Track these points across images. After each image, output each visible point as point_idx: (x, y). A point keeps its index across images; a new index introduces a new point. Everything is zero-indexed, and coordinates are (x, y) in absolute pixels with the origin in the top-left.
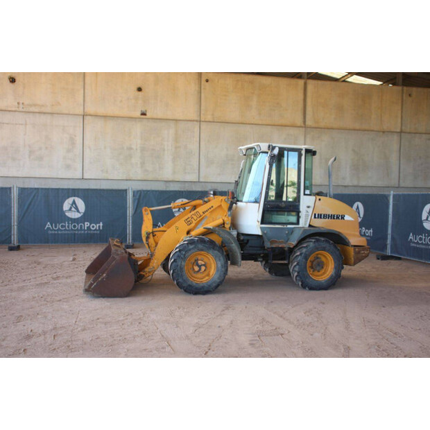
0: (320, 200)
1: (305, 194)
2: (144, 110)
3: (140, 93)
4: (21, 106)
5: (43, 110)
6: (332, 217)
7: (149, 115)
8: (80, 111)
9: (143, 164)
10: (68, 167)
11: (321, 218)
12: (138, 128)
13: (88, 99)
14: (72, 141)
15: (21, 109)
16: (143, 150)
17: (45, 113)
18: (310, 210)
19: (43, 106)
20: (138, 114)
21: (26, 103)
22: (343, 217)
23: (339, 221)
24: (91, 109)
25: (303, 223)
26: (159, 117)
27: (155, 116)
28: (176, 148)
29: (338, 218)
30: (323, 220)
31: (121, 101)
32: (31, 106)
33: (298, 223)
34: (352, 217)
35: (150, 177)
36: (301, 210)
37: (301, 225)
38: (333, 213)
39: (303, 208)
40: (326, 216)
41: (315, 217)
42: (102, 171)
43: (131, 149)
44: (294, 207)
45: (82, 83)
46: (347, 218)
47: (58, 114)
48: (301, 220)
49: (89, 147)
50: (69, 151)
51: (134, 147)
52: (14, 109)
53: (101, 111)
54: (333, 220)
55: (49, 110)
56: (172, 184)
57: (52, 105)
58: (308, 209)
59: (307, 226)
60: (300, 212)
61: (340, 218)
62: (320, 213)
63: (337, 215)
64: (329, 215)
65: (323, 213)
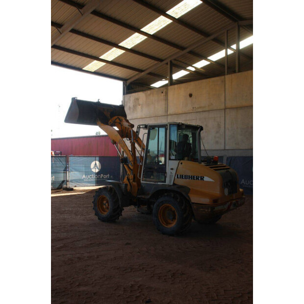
0: (181, 163)
1: (170, 159)
4: (194, 109)
5: (204, 109)
6: (192, 177)
8: (223, 107)
10: (217, 142)
11: (182, 178)
13: (227, 98)
14: (219, 126)
15: (194, 111)
17: (205, 111)
18: (174, 172)
19: (204, 107)
21: (196, 107)
22: (202, 179)
23: (200, 181)
24: (229, 104)
25: (169, 182)
29: (197, 178)
30: (184, 180)
31: (246, 96)
32: (198, 108)
33: (165, 182)
36: (167, 171)
37: (167, 183)
38: (193, 175)
39: (168, 170)
40: (186, 177)
41: (178, 177)
42: (236, 144)
44: (162, 169)
45: (223, 89)
46: (206, 179)
47: (211, 110)
48: (167, 179)
49: (228, 129)
50: (217, 132)
52: (191, 112)
53: (235, 105)
55: (207, 109)
57: (209, 106)
58: (171, 171)
59: (172, 184)
60: (166, 173)
61: (200, 179)
62: (181, 174)
63: (197, 177)
64: (189, 176)
65: (184, 174)
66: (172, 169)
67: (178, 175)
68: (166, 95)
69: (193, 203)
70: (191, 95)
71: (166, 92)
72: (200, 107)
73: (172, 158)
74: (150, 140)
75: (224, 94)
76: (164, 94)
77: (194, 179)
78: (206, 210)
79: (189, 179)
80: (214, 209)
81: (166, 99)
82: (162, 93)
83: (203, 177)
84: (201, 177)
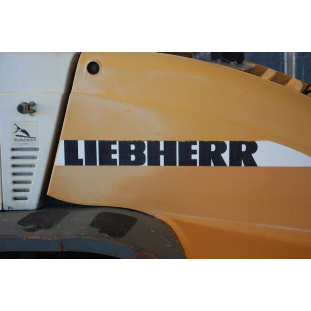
11: (106, 160)
18: (42, 125)
22: (244, 155)
23: (226, 174)
29: (210, 156)
30: (120, 170)
40: (134, 153)
41: (71, 158)
58: (24, 120)
59: (32, 201)
61: (226, 156)
62: (97, 138)
63: (205, 146)
65: (117, 134)
66: (26, 109)
67: (71, 147)
79: (154, 162)
83: (252, 147)
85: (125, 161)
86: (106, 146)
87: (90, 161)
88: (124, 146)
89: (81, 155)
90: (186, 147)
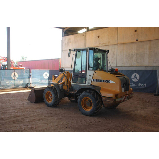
0: (96, 72)
1: (89, 70)
2: (137, 39)
3: (136, 32)
4: (100, 44)
7: (139, 40)
8: (116, 43)
9: (137, 60)
11: (96, 81)
12: (135, 46)
13: (118, 39)
14: (114, 54)
16: (137, 54)
17: (106, 46)
18: (91, 77)
19: (106, 43)
20: (135, 41)
21: (102, 43)
22: (108, 82)
23: (107, 83)
24: (119, 42)
25: (88, 83)
26: (143, 40)
27: (141, 40)
28: (150, 52)
29: (105, 82)
30: (97, 82)
31: (129, 37)
32: (102, 44)
33: (86, 83)
34: (114, 82)
35: (139, 65)
36: (87, 77)
37: (87, 84)
38: (103, 79)
40: (99, 81)
41: (93, 81)
42: (123, 64)
43: (132, 54)
45: (116, 33)
46: (111, 82)
47: (110, 45)
48: (87, 82)
49: (119, 55)
50: (113, 57)
51: (133, 54)
52: (99, 46)
53: (122, 42)
54: (102, 82)
55: (107, 44)
56: (148, 68)
57: (108, 43)
58: (90, 77)
59: (90, 85)
60: (86, 78)
61: (107, 82)
62: (96, 79)
63: (105, 80)
64: (100, 80)
65: (97, 79)
66: (90, 76)
67: (93, 80)
68: (85, 37)
69: (103, 97)
70: (98, 37)
71: (85, 35)
72: (104, 44)
73: (90, 69)
74: (77, 58)
75: (117, 36)
76: (84, 36)
77: (103, 82)
78: (111, 101)
80: (116, 100)
81: (85, 39)
82: (83, 35)
83: (109, 81)
84: (108, 81)
85: (98, 81)
86: (96, 80)
87: (95, 81)
88: (98, 80)
89: (94, 80)
90: (103, 80)
